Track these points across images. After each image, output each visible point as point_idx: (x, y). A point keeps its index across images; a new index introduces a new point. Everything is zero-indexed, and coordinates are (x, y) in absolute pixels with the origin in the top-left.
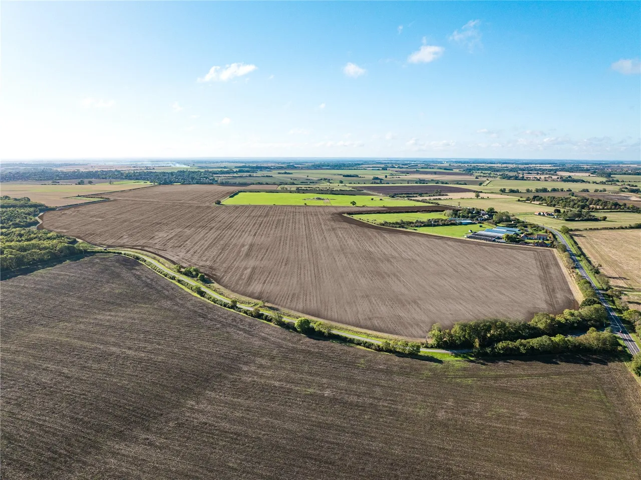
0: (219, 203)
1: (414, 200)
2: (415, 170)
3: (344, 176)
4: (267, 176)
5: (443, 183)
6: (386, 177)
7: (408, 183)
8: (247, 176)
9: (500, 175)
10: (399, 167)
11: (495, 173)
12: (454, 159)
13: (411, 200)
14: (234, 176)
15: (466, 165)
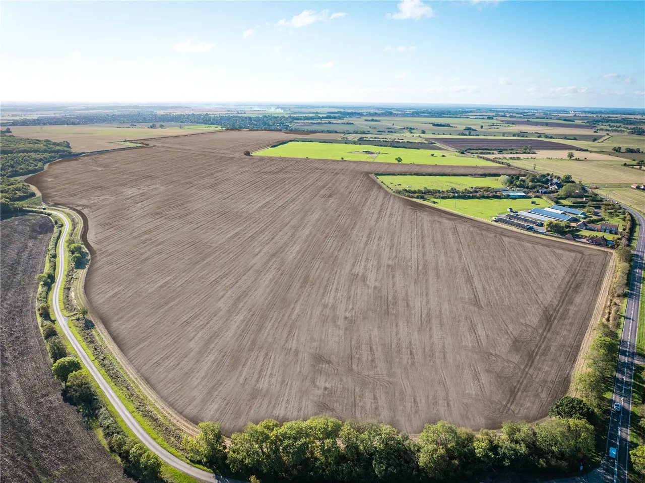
0: (247, 154)
1: (484, 158)
2: (526, 120)
3: (434, 125)
4: (348, 123)
5: (547, 137)
6: (482, 127)
7: (503, 136)
8: (326, 123)
9: (631, 129)
10: (511, 117)
11: (626, 126)
12: (588, 108)
13: (481, 158)
14: (312, 123)
15: (595, 116)
